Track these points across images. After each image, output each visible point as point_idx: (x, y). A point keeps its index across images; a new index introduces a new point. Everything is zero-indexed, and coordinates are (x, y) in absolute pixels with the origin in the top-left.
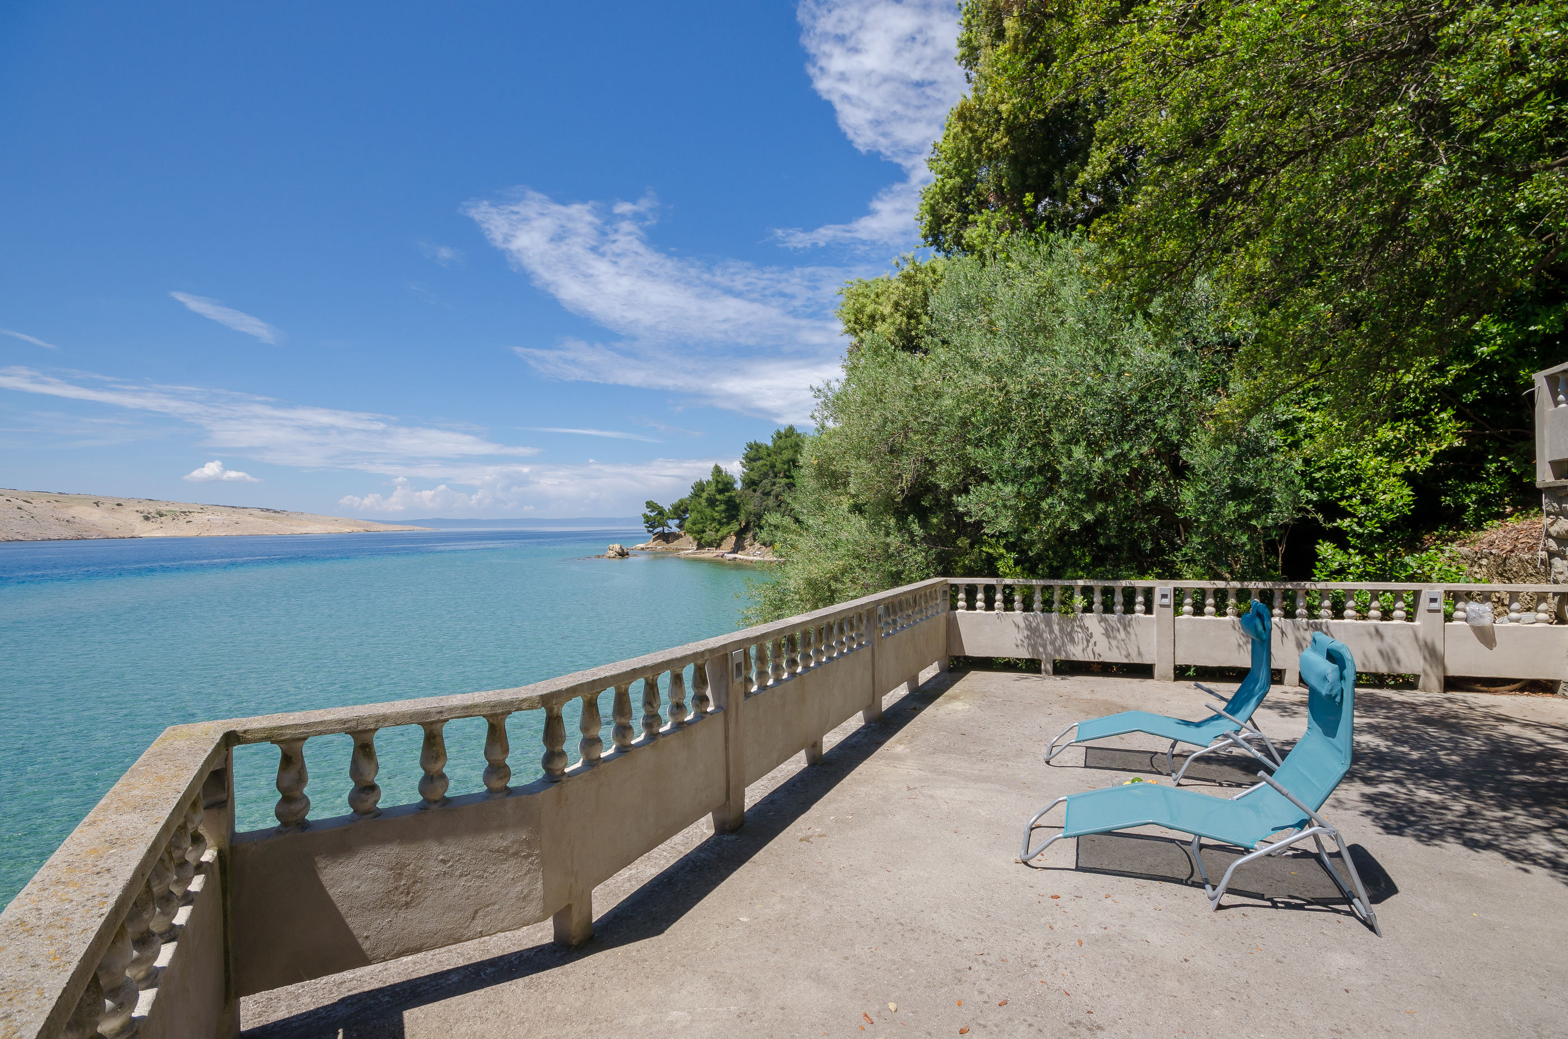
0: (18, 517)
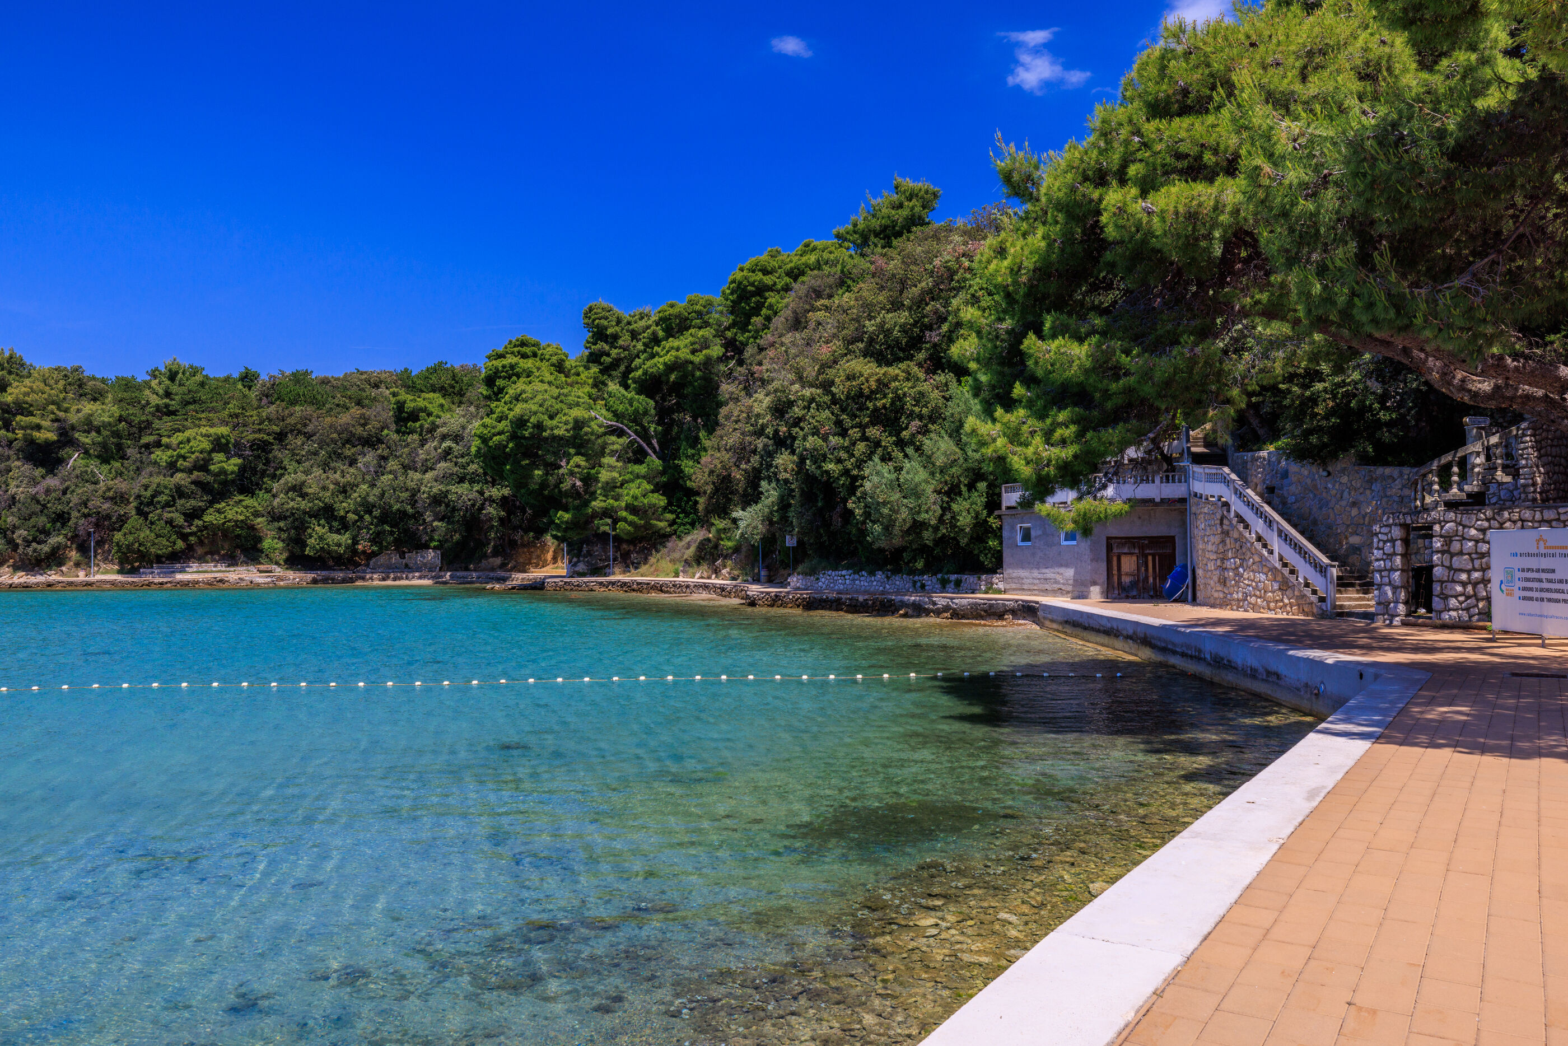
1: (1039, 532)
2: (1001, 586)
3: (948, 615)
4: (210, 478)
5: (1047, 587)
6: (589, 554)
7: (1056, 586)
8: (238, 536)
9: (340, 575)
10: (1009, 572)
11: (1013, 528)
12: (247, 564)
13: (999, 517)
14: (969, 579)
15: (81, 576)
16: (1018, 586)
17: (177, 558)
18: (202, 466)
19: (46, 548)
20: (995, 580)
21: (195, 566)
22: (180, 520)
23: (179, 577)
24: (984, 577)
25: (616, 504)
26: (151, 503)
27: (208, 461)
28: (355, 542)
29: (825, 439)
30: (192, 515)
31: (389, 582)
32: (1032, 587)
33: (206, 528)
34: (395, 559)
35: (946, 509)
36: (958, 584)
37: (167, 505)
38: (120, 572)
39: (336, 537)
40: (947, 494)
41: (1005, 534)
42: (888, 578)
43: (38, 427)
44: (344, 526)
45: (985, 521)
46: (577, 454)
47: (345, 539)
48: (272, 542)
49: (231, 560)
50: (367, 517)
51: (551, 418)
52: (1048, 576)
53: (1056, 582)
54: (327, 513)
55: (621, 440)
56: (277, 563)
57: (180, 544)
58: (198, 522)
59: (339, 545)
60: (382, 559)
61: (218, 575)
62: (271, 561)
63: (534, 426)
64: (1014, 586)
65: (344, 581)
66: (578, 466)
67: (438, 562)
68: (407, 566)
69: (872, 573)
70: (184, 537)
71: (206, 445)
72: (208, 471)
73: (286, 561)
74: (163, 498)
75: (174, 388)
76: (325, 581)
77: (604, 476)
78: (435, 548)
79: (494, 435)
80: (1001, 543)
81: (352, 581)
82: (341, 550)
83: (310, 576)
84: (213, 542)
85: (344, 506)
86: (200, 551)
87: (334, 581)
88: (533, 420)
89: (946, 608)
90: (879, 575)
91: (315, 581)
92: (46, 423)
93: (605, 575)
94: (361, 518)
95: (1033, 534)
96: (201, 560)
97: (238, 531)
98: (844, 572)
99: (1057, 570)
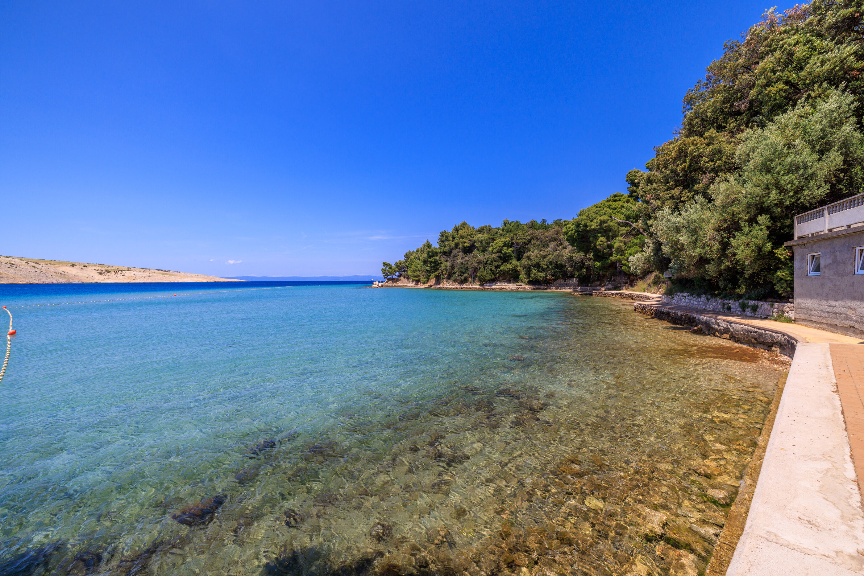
0: (34, 271)
1: (829, 261)
2: (792, 315)
3: (727, 336)
4: (502, 255)
5: (837, 322)
6: (614, 280)
7: (848, 323)
8: (511, 274)
9: (542, 287)
10: (798, 301)
11: (803, 258)
12: (514, 283)
13: (790, 248)
14: (765, 306)
15: (470, 287)
16: (807, 317)
17: (494, 280)
18: (500, 251)
19: (463, 278)
20: (786, 309)
21: (498, 283)
22: (493, 268)
23: (493, 287)
24: (776, 305)
25: (621, 257)
26: (486, 264)
27: (501, 250)
28: (546, 276)
29: (647, 202)
30: (498, 267)
31: (559, 290)
32: (820, 320)
33: (501, 271)
34: (562, 281)
35: (725, 245)
36: (755, 309)
37: (490, 264)
38: (480, 285)
39: (539, 274)
40: (727, 230)
41: (796, 264)
42: (708, 300)
43: (465, 242)
44: (544, 270)
45: (772, 253)
46: (601, 236)
47: (543, 275)
48: (522, 276)
49: (509, 282)
50: (550, 267)
51: (591, 221)
52: (838, 310)
53: (847, 318)
54: (537, 266)
55: (626, 229)
56: (524, 283)
57: (493, 277)
58: (498, 269)
59: (541, 277)
60: (558, 282)
61: (503, 286)
62: (522, 282)
63: (583, 226)
64: (803, 316)
65: (543, 289)
66: (602, 241)
67: (578, 283)
68: (566, 284)
69: (699, 296)
70: (494, 274)
71: (501, 244)
72: (502, 253)
73: (528, 282)
74: (489, 262)
75: (505, 228)
76: (537, 289)
77: (616, 244)
78: (576, 278)
79: (569, 231)
80: (792, 274)
81: (546, 289)
82: (541, 279)
83: (533, 287)
84: (504, 275)
85: (543, 263)
86: (501, 278)
87: (540, 289)
88: (583, 223)
89: (727, 331)
90: (703, 297)
91: (534, 289)
92: (467, 241)
93: (620, 290)
94: (548, 267)
95: (823, 263)
96: (501, 281)
97: (510, 272)
98: (685, 294)
99: (849, 303)
